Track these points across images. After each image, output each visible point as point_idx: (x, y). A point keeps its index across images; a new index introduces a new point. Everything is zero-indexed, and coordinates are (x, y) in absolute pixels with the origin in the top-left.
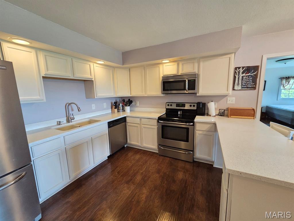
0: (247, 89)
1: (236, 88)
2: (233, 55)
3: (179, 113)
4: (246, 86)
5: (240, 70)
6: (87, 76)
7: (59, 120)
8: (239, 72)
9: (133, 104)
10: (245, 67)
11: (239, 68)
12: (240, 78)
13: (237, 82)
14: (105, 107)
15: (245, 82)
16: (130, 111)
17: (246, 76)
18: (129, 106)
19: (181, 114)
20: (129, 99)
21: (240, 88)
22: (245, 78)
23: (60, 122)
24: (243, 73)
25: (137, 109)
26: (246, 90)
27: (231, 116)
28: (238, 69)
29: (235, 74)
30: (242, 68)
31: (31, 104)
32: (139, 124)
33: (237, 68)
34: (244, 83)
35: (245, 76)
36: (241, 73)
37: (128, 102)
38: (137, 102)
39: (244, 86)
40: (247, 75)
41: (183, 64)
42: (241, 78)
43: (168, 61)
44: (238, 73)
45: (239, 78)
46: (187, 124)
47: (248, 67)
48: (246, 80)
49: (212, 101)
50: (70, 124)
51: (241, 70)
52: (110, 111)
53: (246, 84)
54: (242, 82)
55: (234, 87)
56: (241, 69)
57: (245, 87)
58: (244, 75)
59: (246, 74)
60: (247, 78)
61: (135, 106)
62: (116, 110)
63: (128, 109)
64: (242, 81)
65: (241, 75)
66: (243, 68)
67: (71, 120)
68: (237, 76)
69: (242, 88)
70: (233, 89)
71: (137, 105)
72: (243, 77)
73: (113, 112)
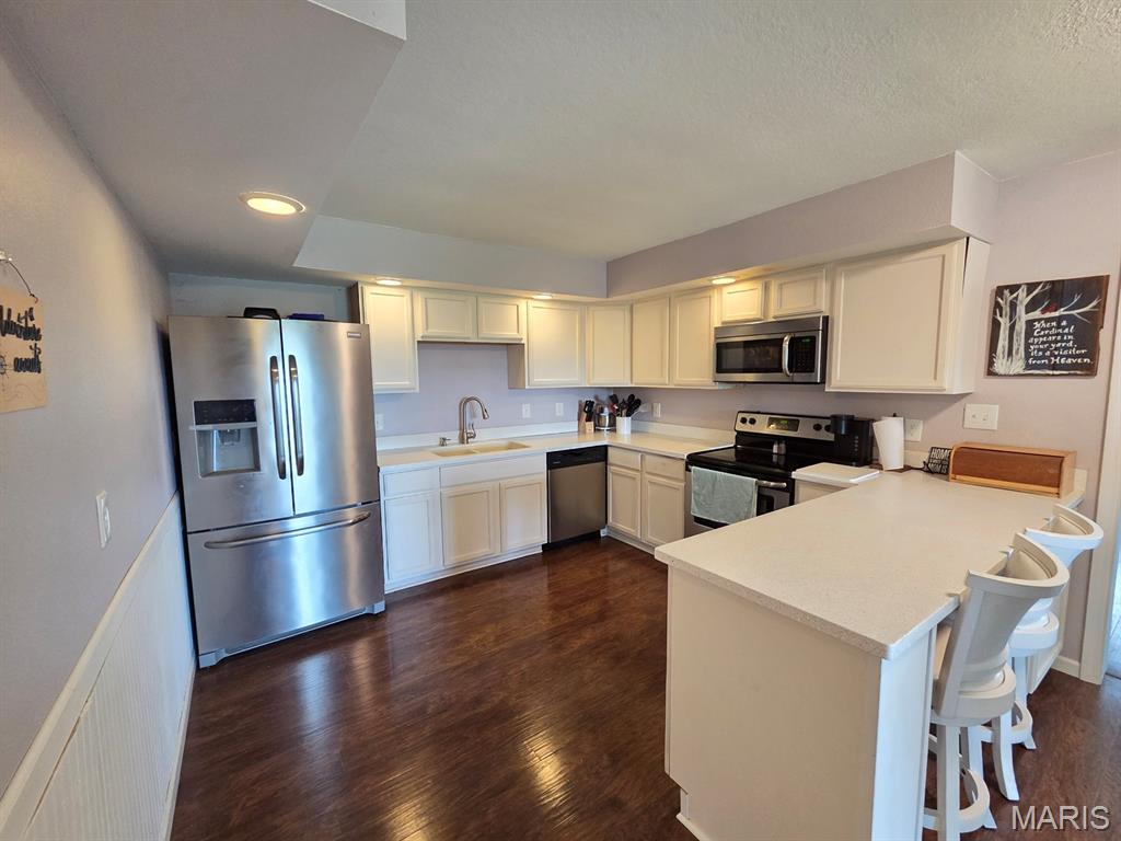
0: (1051, 372)
1: (1001, 365)
2: (960, 245)
3: (775, 449)
4: (1048, 358)
5: (1016, 298)
6: (509, 333)
7: (443, 435)
8: (1013, 306)
9: (641, 409)
10: (1039, 284)
11: (1014, 288)
12: (1017, 327)
13: (1003, 342)
14: (558, 414)
15: (1043, 343)
16: (632, 432)
17: (1047, 320)
18: (628, 415)
19: (783, 452)
20: (632, 396)
21: (1018, 366)
22: (1043, 329)
23: (444, 439)
24: (1030, 308)
25: (654, 428)
26: (1048, 375)
27: (958, 477)
28: (1007, 292)
29: (995, 313)
30: (1024, 288)
31: (394, 396)
32: (638, 470)
33: (1007, 287)
34: (1039, 350)
35: (1039, 320)
36: (1021, 309)
37: (629, 402)
38: (655, 405)
39: (1035, 358)
40: (1048, 315)
41: (781, 287)
42: (1021, 327)
43: (732, 280)
44: (1007, 309)
45: (1012, 328)
46: (772, 484)
47: (1052, 282)
48: (1048, 335)
49: (895, 416)
50: (466, 446)
51: (1024, 298)
52: (574, 426)
53: (1044, 351)
54: (1027, 346)
55: (991, 363)
56: (1022, 293)
57: (1041, 364)
58: (1037, 314)
59: (1043, 312)
60: (1050, 329)
61: (650, 417)
62: (590, 425)
63: (624, 423)
64: (1027, 338)
65: (1023, 317)
66: (1031, 287)
67: (468, 438)
68: (1004, 322)
69: (1028, 367)
70: (991, 373)
71: (655, 415)
72: (1030, 324)
73: (582, 431)
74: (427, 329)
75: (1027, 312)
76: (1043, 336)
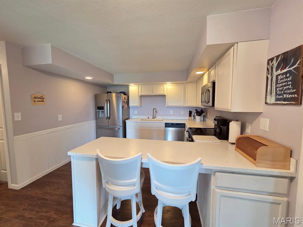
0: (284, 103)
4: (283, 95)
5: (273, 65)
7: (148, 116)
8: (272, 68)
10: (280, 55)
11: (272, 60)
13: (269, 87)
15: (281, 87)
17: (283, 74)
21: (273, 99)
22: (281, 79)
25: (207, 120)
28: (270, 62)
29: (267, 73)
30: (275, 59)
33: (270, 59)
34: (280, 90)
35: (279, 75)
36: (274, 69)
38: (208, 113)
40: (283, 72)
42: (274, 78)
44: (270, 71)
45: (272, 80)
47: (284, 54)
48: (283, 82)
49: (237, 121)
51: (275, 64)
52: (187, 118)
54: (276, 89)
55: (266, 98)
56: (274, 61)
58: (279, 72)
59: (281, 70)
60: (283, 79)
64: (276, 85)
65: (275, 73)
66: (277, 57)
68: (269, 76)
69: (277, 100)
70: (266, 103)
71: (207, 116)
72: (277, 77)
74: (141, 93)
75: (276, 71)
76: (281, 83)
